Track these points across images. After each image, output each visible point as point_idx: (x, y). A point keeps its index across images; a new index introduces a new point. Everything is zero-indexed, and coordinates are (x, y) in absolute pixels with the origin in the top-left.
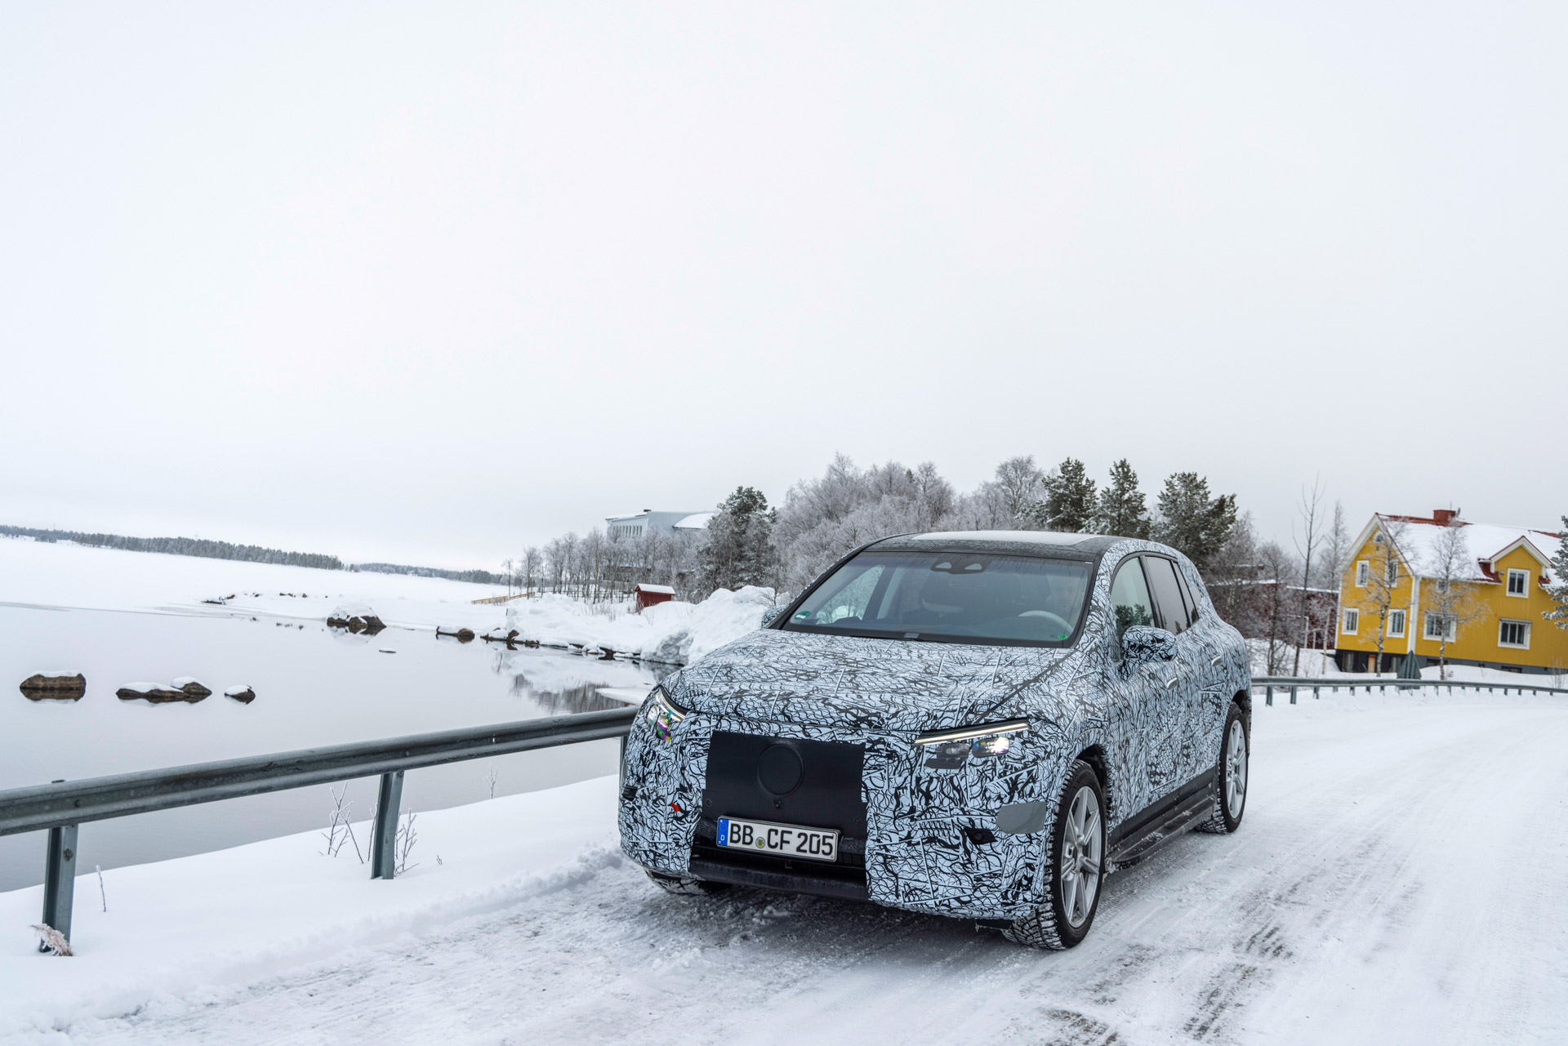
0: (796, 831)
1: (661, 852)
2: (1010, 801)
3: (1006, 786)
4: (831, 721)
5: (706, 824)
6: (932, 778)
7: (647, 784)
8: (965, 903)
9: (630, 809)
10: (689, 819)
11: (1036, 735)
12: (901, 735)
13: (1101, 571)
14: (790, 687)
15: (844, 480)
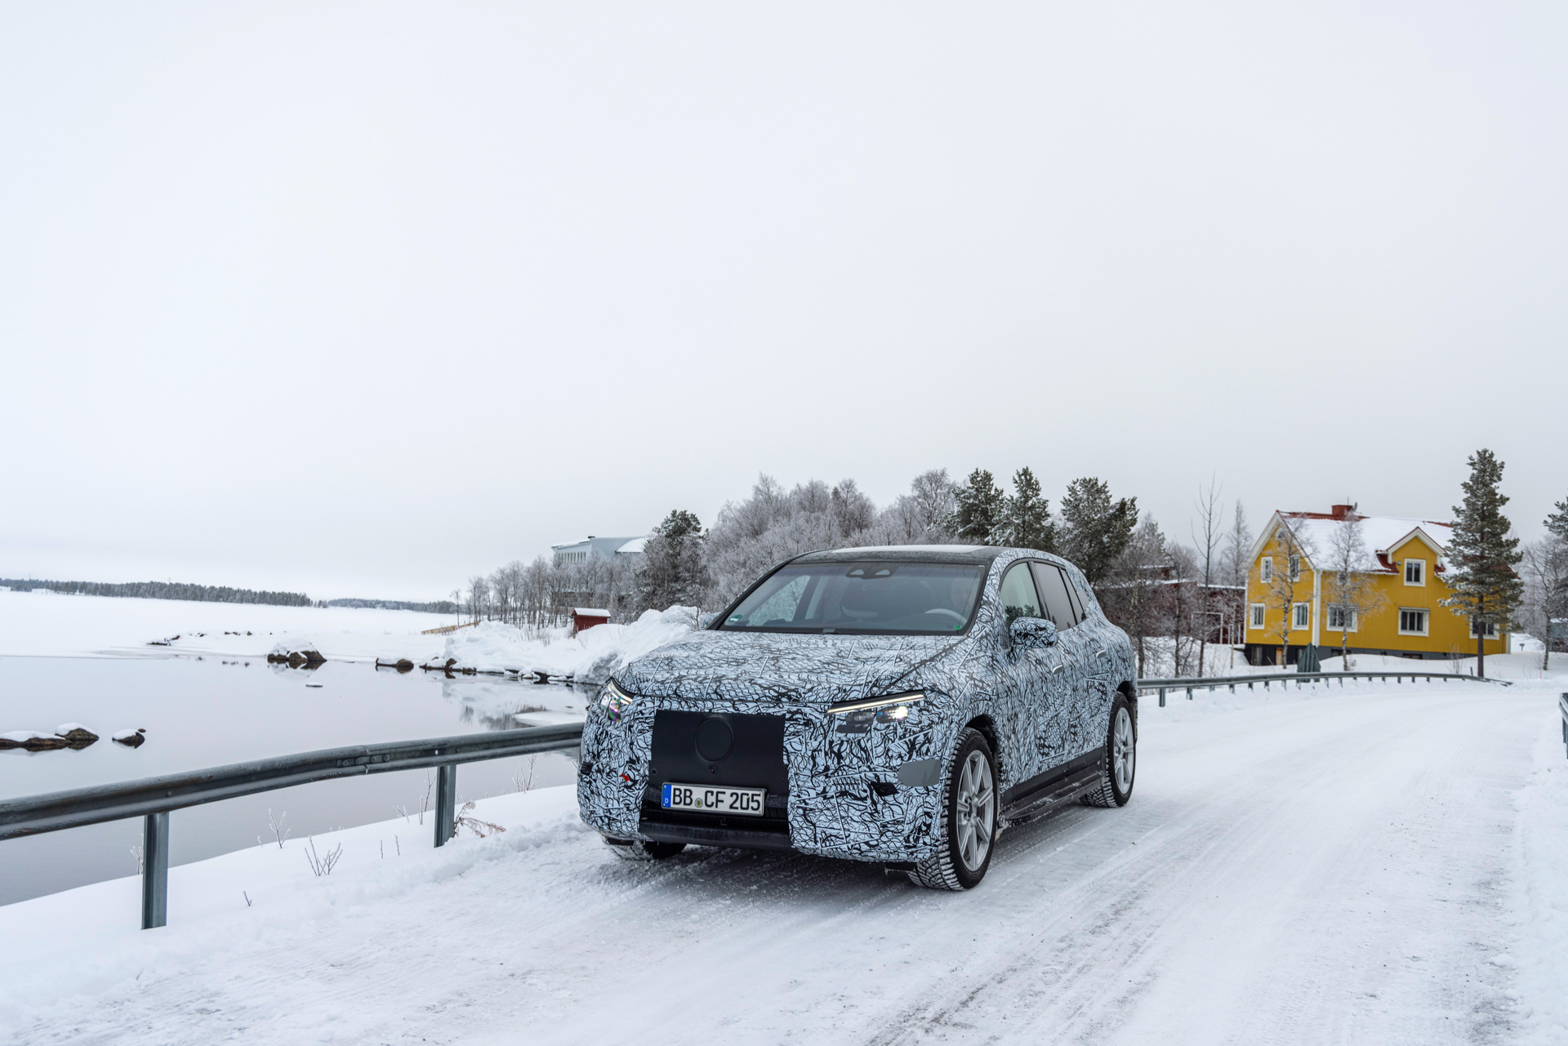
0: (729, 791)
1: (614, 816)
2: (909, 758)
3: (905, 747)
4: (756, 697)
5: (652, 790)
6: (842, 742)
7: (601, 759)
8: (873, 846)
9: (587, 783)
10: (637, 787)
11: (931, 704)
12: (816, 706)
13: (991, 572)
14: (721, 671)
15: (769, 499)
